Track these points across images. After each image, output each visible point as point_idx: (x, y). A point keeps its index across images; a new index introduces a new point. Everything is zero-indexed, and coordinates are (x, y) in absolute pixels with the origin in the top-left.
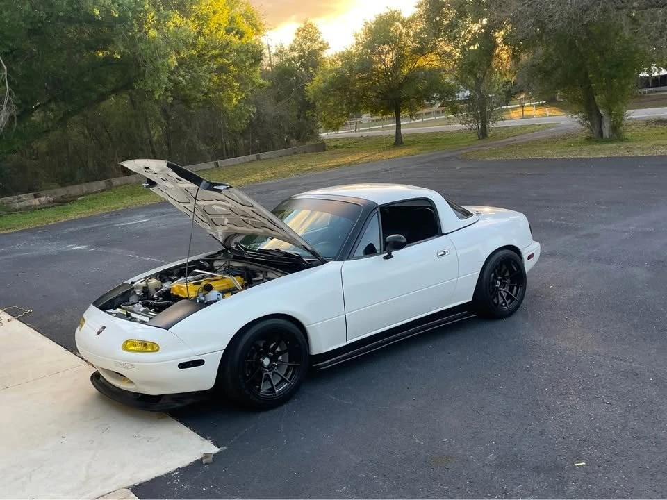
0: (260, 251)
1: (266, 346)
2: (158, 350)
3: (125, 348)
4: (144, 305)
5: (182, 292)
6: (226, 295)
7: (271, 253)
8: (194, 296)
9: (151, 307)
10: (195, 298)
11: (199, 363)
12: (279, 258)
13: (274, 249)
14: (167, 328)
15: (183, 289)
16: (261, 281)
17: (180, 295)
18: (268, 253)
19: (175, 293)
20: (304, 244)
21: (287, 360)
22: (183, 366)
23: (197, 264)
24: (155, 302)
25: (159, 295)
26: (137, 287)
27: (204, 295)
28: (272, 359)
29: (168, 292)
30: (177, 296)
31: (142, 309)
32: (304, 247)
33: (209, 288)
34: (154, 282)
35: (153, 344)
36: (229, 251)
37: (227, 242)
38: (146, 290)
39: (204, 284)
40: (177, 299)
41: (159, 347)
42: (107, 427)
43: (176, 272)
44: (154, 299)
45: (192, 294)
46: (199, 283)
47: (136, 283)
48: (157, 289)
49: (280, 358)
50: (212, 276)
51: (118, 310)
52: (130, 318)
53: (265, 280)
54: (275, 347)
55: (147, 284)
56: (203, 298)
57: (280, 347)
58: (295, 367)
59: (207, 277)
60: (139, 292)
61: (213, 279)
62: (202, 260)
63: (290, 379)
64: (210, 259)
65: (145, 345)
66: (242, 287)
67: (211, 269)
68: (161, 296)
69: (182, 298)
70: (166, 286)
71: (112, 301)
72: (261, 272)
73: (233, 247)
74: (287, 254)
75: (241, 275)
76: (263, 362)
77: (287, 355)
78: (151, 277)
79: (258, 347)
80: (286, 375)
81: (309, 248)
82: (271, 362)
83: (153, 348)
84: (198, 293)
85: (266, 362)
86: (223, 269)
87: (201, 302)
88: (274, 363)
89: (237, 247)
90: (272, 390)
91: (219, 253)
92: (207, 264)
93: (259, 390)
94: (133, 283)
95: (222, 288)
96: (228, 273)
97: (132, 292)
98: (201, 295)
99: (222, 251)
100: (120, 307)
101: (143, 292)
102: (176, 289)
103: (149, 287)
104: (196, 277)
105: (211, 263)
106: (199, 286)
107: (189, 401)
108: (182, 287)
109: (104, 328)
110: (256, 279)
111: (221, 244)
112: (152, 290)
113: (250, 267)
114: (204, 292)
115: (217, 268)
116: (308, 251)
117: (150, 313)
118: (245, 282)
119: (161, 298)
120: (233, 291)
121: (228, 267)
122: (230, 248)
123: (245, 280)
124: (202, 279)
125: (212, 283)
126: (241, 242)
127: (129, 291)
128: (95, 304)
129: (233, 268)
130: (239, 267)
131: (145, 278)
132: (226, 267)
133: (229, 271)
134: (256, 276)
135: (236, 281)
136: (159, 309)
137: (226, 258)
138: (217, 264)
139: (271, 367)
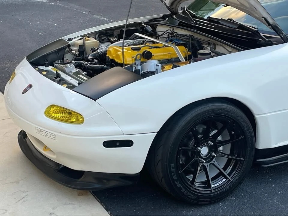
0: (210, 19)
1: (206, 133)
2: (82, 122)
3: (48, 114)
4: (76, 66)
5: (118, 56)
6: (167, 67)
7: (221, 22)
8: (131, 63)
9: (84, 69)
10: (131, 66)
11: (128, 143)
12: (233, 31)
13: (227, 19)
14: (95, 98)
15: (119, 53)
16: (208, 56)
17: (116, 60)
18: (219, 23)
19: (110, 57)
20: (265, 15)
21: (228, 152)
22: (108, 144)
23: (140, 27)
24: (89, 64)
25: (95, 57)
26: (74, 45)
27: (142, 63)
28: (212, 149)
29: (104, 54)
30: (113, 61)
31: (74, 70)
32: (266, 20)
33: (148, 56)
34: (92, 41)
35: (78, 115)
36: (174, 17)
37: (174, 6)
38: (82, 50)
39: (143, 50)
40: (113, 64)
41: (83, 119)
42: (24, 194)
43: (116, 33)
44: (88, 61)
45: (129, 60)
46: (138, 49)
47: (73, 40)
48: (93, 50)
49: (221, 148)
50: (154, 42)
51: (50, 68)
52: (59, 79)
53: (212, 54)
54: (216, 136)
55: (84, 43)
56: (139, 67)
57: (222, 137)
58: (237, 161)
59: (148, 42)
60: (75, 50)
61: (153, 45)
62: (145, 23)
63: (229, 175)
64: (154, 23)
65: (70, 113)
66: (185, 58)
67: (154, 34)
68: (97, 59)
69: (118, 64)
70: (103, 47)
71: (45, 57)
72: (209, 44)
73: (180, 12)
74: (241, 27)
75: (185, 45)
76: (200, 151)
77: (229, 146)
78: (89, 35)
79: (196, 133)
80: (225, 168)
81: (271, 21)
82: (210, 152)
83: (77, 120)
84: (136, 59)
85: (204, 151)
86: (166, 35)
87: (137, 72)
88: (213, 154)
89: (184, 12)
90: (207, 184)
91: (164, 17)
92: (149, 29)
93: (193, 182)
94: (70, 40)
95: (162, 58)
96: (171, 41)
97: (67, 49)
98: (138, 62)
99: (167, 16)
100: (53, 65)
101: (79, 51)
102: (113, 52)
103: (86, 47)
104: (135, 41)
105: (154, 27)
106: (137, 53)
107: (112, 184)
108: (119, 51)
109: (30, 86)
110: (202, 51)
111: (167, 7)
112: (88, 50)
113: (197, 36)
114: (142, 60)
115: (160, 34)
116: (269, 25)
117: (81, 76)
118: (189, 53)
119: (96, 61)
120: (174, 62)
121: (172, 34)
122: (176, 13)
123: (188, 51)
124: (142, 44)
125: (152, 51)
126: (189, 7)
127: (64, 48)
128: (28, 58)
129: (177, 35)
130: (184, 36)
131: (83, 36)
132: (170, 34)
133: (172, 39)
134: (202, 48)
135: (180, 52)
136: (92, 73)
137: (171, 24)
138: (160, 29)
139: (209, 158)
